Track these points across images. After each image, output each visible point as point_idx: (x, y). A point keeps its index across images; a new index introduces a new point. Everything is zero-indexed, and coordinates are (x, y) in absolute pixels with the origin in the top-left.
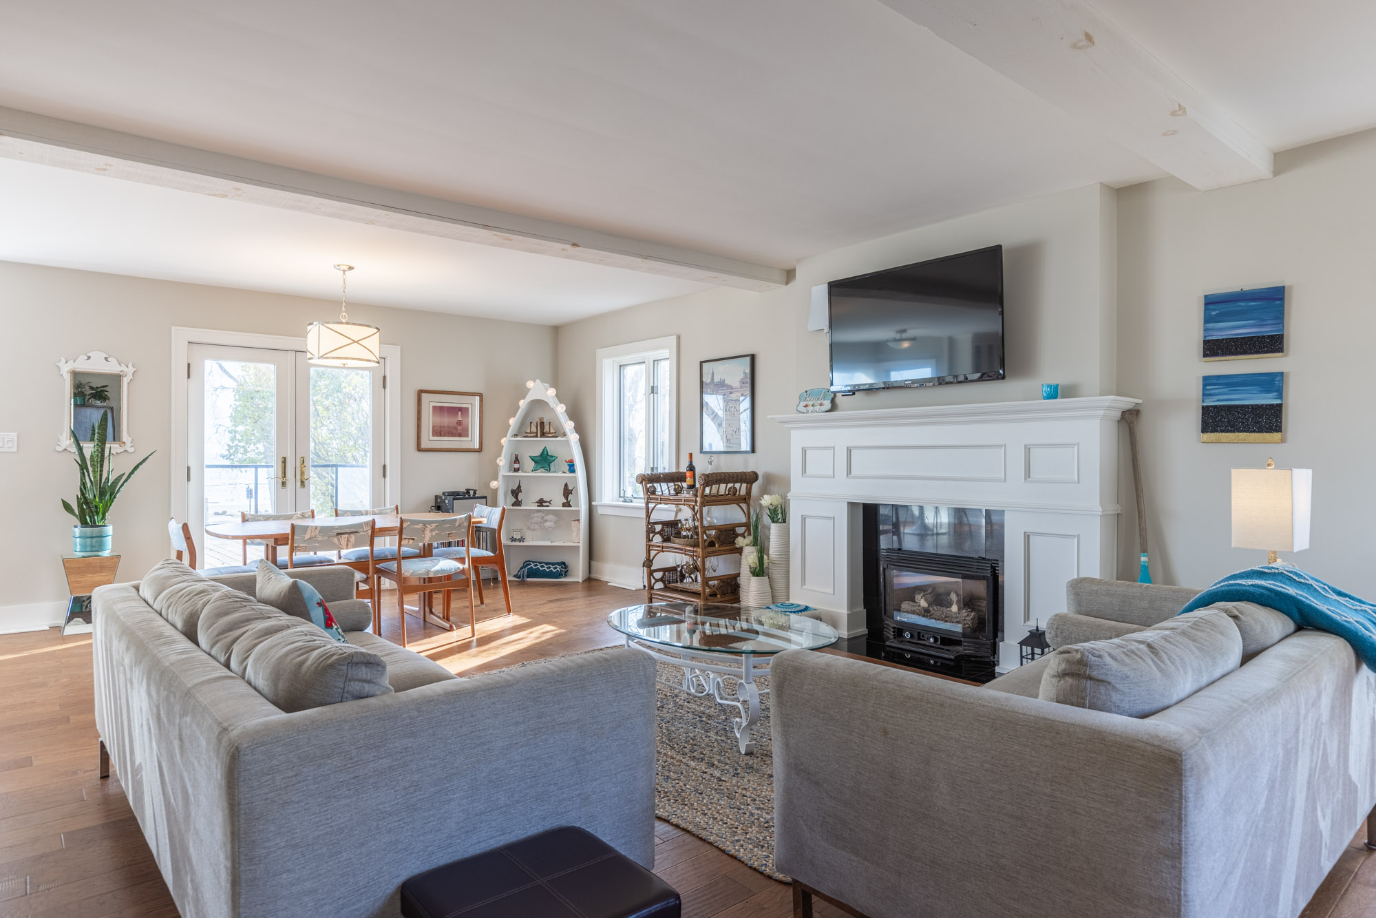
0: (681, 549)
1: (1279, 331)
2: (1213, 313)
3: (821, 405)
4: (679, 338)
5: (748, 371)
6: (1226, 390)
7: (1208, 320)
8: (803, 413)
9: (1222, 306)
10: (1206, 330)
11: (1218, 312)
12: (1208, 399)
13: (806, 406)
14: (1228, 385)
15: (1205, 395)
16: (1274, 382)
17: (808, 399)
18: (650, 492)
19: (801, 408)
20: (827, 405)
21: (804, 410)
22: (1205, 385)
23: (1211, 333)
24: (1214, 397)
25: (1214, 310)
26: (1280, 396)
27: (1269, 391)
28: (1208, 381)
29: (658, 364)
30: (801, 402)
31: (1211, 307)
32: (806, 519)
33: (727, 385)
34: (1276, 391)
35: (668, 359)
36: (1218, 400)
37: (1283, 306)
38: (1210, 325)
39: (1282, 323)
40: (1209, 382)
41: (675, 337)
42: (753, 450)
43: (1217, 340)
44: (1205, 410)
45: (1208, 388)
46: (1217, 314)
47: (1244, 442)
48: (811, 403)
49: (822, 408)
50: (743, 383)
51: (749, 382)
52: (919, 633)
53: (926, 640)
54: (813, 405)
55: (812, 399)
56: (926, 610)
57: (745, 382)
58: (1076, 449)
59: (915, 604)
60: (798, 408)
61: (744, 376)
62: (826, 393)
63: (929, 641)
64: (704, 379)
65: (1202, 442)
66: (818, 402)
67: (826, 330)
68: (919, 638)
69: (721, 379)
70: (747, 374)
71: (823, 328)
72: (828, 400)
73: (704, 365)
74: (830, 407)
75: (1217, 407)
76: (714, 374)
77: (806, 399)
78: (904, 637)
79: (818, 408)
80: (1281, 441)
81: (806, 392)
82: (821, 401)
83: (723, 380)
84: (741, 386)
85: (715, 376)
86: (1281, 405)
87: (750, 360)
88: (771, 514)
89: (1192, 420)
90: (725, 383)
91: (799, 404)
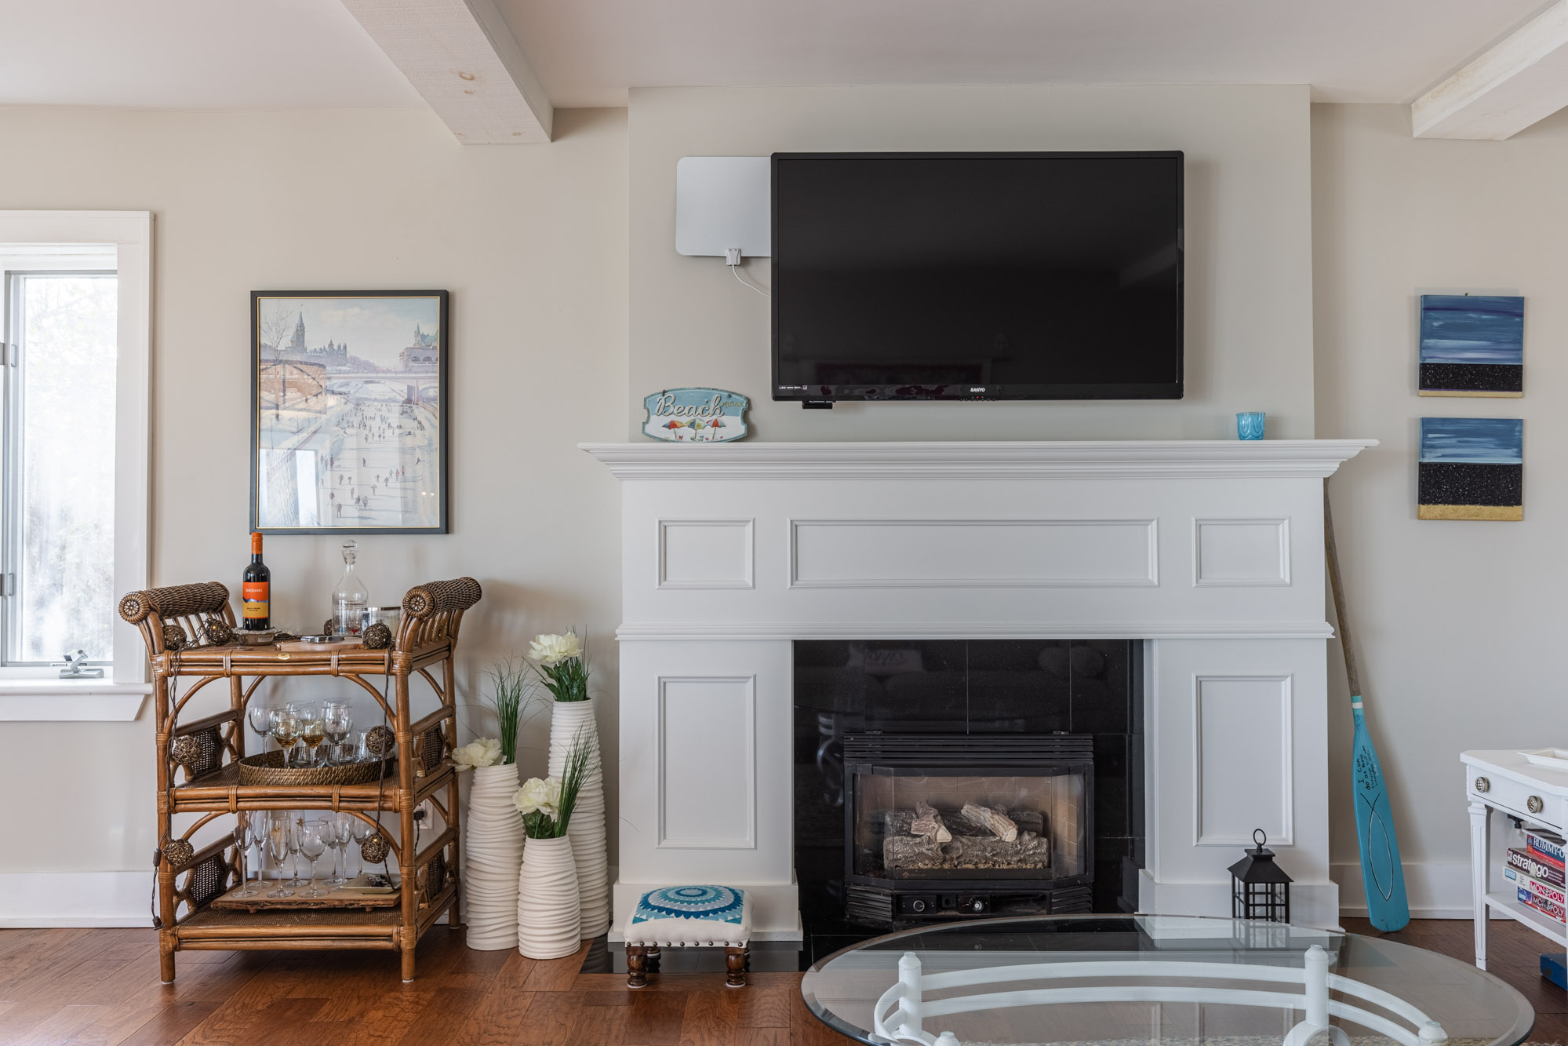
0: (328, 797)
1: (1514, 360)
2: (1435, 324)
3: (716, 424)
4: (155, 219)
5: (432, 329)
6: (1453, 441)
7: (1426, 333)
8: (666, 441)
9: (1448, 314)
10: (1422, 348)
11: (1442, 323)
12: (1430, 452)
13: (672, 425)
14: (1458, 433)
15: (1425, 446)
16: (1509, 432)
17: (671, 409)
18: (172, 643)
19: (657, 425)
20: (734, 425)
21: (670, 434)
22: (1425, 432)
23: (1432, 353)
24: (1439, 450)
25: (1437, 319)
26: (1520, 455)
27: (1507, 446)
28: (1429, 426)
29: (17, 282)
30: (653, 418)
31: (1432, 314)
32: (668, 686)
33: (355, 361)
34: (1515, 446)
35: (114, 272)
36: (1443, 456)
37: (1521, 324)
38: (1431, 341)
39: (1521, 349)
40: (1431, 427)
41: (147, 214)
42: (447, 527)
43: (1439, 365)
44: (1423, 467)
45: (1430, 436)
46: (1441, 326)
48: (685, 419)
49: (720, 432)
50: (416, 359)
51: (437, 360)
52: (939, 897)
53: (956, 909)
54: (692, 425)
55: (686, 410)
56: (945, 848)
57: (422, 358)
58: (1284, 528)
59: (918, 840)
60: (649, 429)
61: (411, 342)
62: (724, 400)
63: (971, 909)
64: (264, 339)
65: (1420, 518)
66: (708, 419)
67: (732, 259)
68: (939, 907)
69: (331, 345)
70: (423, 337)
71: (726, 253)
72: (738, 416)
73: (265, 303)
74: (741, 430)
75: (1442, 465)
76: (301, 330)
77: (664, 411)
78: (912, 910)
79: (709, 431)
80: (1521, 518)
81: (664, 393)
82: (714, 417)
83: (339, 347)
84: (406, 366)
85: (306, 336)
86: (1519, 468)
87: (435, 302)
88: (559, 680)
89: (1403, 482)
90: (348, 356)
91: (647, 422)
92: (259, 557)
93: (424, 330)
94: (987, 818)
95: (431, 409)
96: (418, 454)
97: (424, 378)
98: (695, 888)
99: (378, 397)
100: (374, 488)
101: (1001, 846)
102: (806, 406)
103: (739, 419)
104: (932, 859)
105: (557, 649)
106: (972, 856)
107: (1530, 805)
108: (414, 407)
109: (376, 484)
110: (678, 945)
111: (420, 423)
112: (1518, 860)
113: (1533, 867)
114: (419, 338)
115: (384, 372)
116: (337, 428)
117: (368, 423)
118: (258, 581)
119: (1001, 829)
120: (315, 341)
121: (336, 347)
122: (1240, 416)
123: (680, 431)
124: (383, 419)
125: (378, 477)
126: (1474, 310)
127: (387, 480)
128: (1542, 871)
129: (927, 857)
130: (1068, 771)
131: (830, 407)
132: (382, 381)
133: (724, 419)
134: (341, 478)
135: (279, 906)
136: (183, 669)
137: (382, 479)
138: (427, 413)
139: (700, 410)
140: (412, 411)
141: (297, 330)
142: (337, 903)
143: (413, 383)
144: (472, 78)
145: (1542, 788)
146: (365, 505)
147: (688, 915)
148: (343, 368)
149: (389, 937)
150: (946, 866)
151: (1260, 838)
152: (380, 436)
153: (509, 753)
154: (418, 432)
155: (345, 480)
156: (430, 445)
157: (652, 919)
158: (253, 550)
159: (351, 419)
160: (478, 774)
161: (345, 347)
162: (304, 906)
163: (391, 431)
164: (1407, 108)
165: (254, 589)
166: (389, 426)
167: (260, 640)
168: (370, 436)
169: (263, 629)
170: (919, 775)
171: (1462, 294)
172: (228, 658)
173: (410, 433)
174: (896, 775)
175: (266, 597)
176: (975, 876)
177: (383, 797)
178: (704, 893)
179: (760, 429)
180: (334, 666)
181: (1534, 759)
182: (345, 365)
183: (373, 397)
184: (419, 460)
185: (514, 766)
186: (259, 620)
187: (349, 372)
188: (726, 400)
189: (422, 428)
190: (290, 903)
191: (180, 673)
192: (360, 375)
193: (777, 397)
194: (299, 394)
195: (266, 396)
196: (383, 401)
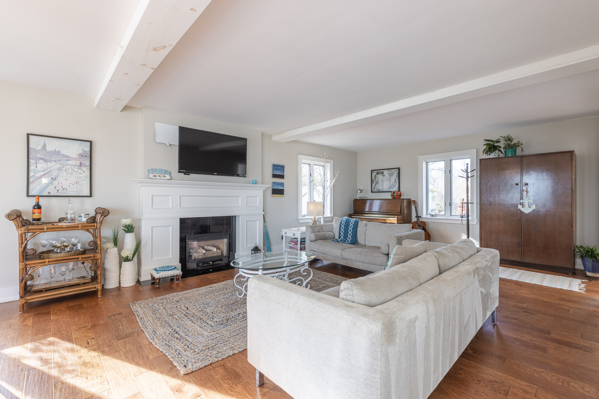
5: (88, 149)
7: (273, 169)
9: (276, 167)
10: (273, 172)
13: (155, 176)
14: (277, 184)
15: (273, 186)
16: (282, 184)
18: (24, 225)
19: (151, 176)
20: (167, 177)
21: (154, 178)
22: (273, 184)
24: (275, 187)
26: (284, 188)
27: (282, 186)
28: (274, 183)
30: (150, 174)
31: (274, 167)
32: (153, 228)
33: (63, 155)
37: (284, 169)
38: (274, 171)
39: (284, 173)
42: (91, 196)
43: (274, 174)
44: (273, 189)
46: (275, 169)
47: (279, 197)
48: (157, 175)
49: (165, 178)
50: (82, 156)
51: (89, 157)
52: (204, 262)
53: (207, 264)
54: (159, 176)
55: (157, 173)
56: (204, 254)
57: (84, 156)
58: (258, 198)
59: (199, 253)
60: (149, 176)
61: (81, 152)
62: (165, 172)
63: (210, 264)
64: (31, 146)
65: (272, 196)
66: (162, 175)
67: (168, 144)
68: (204, 264)
69: (55, 150)
70: (85, 151)
71: (167, 143)
72: (168, 175)
73: (31, 137)
74: (170, 178)
75: (275, 189)
76: (45, 146)
77: (153, 173)
78: (199, 265)
79: (163, 178)
80: (283, 197)
81: (152, 169)
82: (164, 175)
83: (58, 151)
84: (80, 158)
85: (46, 147)
86: (284, 189)
87: (89, 143)
88: (128, 228)
89: (270, 191)
90: (61, 153)
91: (149, 175)
92: (38, 203)
93: (85, 149)
94: (210, 248)
95: (87, 168)
96: (83, 178)
97: (85, 161)
98: (167, 266)
99: (71, 164)
100: (69, 186)
101: (214, 252)
102: (185, 174)
103: (169, 175)
104: (202, 256)
105: (128, 222)
106: (209, 255)
107: (293, 235)
108: (82, 167)
109: (70, 185)
110: (167, 276)
111: (84, 171)
112: (290, 243)
113: (292, 243)
114: (83, 151)
115: (72, 158)
116: (57, 171)
117: (67, 170)
118: (38, 209)
119: (213, 249)
120: (49, 148)
121: (57, 151)
122: (253, 180)
123: (157, 177)
124: (72, 169)
125: (71, 183)
126: (279, 167)
127: (73, 184)
128: (294, 243)
129: (201, 256)
130: (226, 238)
131: (189, 175)
132: (72, 160)
133: (166, 175)
134: (59, 183)
135: (55, 287)
136: (29, 231)
137: (72, 184)
138: (86, 169)
139: (160, 173)
140: (81, 168)
141: (43, 145)
142: (74, 284)
143: (82, 162)
144: (119, 99)
145: (295, 232)
146: (66, 190)
147: (169, 270)
148: (60, 156)
149: (95, 288)
150: (205, 257)
151: (256, 245)
152: (71, 174)
153: (116, 244)
154: (83, 173)
155: (60, 184)
156: (87, 176)
157: (161, 272)
158: (36, 201)
159: (62, 169)
160: (108, 250)
161: (60, 151)
162: (64, 286)
163: (75, 172)
164: (271, 136)
165: (36, 211)
166: (74, 171)
167: (39, 224)
168: (68, 173)
169: (40, 221)
170: (202, 241)
171: (277, 164)
172: (46, 228)
173: (80, 173)
174: (198, 241)
175: (40, 213)
176: (210, 258)
177: (94, 256)
178: (168, 267)
179: (172, 178)
180: (80, 228)
181: (292, 229)
182: (60, 155)
183: (69, 164)
184: (83, 180)
185: (117, 248)
186: (38, 219)
187: (61, 157)
188: (166, 172)
189: (85, 172)
190: (59, 286)
191: (28, 232)
192: (64, 158)
193: (179, 172)
194: (44, 161)
195: (31, 161)
196: (73, 165)
